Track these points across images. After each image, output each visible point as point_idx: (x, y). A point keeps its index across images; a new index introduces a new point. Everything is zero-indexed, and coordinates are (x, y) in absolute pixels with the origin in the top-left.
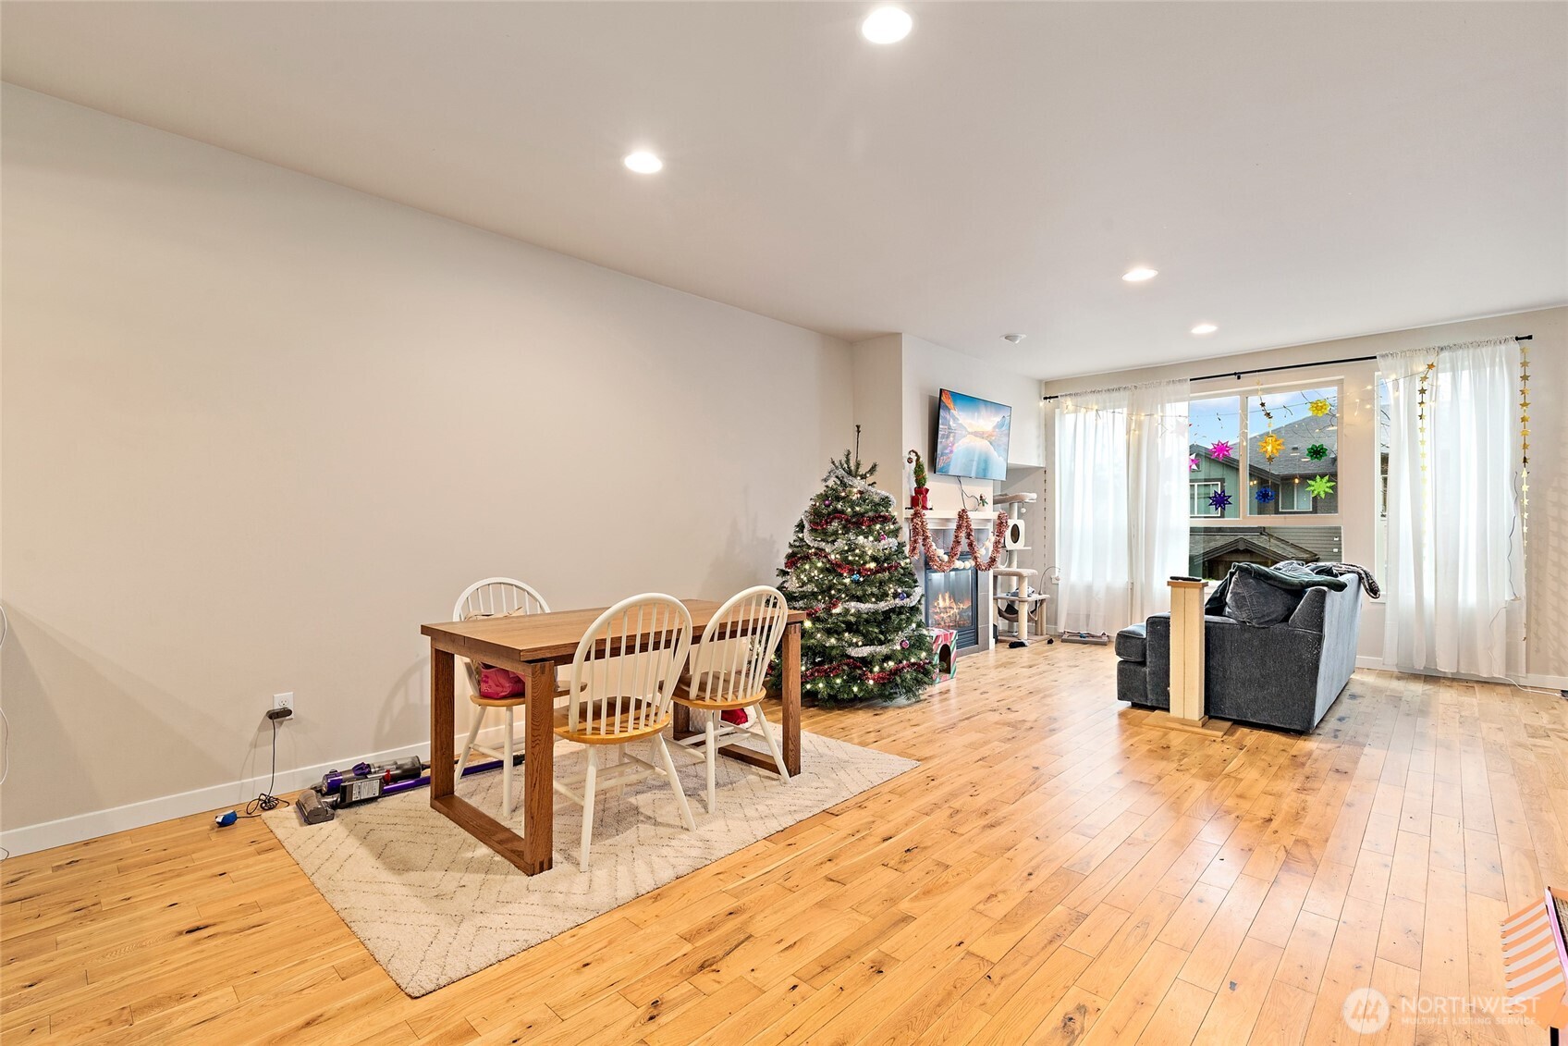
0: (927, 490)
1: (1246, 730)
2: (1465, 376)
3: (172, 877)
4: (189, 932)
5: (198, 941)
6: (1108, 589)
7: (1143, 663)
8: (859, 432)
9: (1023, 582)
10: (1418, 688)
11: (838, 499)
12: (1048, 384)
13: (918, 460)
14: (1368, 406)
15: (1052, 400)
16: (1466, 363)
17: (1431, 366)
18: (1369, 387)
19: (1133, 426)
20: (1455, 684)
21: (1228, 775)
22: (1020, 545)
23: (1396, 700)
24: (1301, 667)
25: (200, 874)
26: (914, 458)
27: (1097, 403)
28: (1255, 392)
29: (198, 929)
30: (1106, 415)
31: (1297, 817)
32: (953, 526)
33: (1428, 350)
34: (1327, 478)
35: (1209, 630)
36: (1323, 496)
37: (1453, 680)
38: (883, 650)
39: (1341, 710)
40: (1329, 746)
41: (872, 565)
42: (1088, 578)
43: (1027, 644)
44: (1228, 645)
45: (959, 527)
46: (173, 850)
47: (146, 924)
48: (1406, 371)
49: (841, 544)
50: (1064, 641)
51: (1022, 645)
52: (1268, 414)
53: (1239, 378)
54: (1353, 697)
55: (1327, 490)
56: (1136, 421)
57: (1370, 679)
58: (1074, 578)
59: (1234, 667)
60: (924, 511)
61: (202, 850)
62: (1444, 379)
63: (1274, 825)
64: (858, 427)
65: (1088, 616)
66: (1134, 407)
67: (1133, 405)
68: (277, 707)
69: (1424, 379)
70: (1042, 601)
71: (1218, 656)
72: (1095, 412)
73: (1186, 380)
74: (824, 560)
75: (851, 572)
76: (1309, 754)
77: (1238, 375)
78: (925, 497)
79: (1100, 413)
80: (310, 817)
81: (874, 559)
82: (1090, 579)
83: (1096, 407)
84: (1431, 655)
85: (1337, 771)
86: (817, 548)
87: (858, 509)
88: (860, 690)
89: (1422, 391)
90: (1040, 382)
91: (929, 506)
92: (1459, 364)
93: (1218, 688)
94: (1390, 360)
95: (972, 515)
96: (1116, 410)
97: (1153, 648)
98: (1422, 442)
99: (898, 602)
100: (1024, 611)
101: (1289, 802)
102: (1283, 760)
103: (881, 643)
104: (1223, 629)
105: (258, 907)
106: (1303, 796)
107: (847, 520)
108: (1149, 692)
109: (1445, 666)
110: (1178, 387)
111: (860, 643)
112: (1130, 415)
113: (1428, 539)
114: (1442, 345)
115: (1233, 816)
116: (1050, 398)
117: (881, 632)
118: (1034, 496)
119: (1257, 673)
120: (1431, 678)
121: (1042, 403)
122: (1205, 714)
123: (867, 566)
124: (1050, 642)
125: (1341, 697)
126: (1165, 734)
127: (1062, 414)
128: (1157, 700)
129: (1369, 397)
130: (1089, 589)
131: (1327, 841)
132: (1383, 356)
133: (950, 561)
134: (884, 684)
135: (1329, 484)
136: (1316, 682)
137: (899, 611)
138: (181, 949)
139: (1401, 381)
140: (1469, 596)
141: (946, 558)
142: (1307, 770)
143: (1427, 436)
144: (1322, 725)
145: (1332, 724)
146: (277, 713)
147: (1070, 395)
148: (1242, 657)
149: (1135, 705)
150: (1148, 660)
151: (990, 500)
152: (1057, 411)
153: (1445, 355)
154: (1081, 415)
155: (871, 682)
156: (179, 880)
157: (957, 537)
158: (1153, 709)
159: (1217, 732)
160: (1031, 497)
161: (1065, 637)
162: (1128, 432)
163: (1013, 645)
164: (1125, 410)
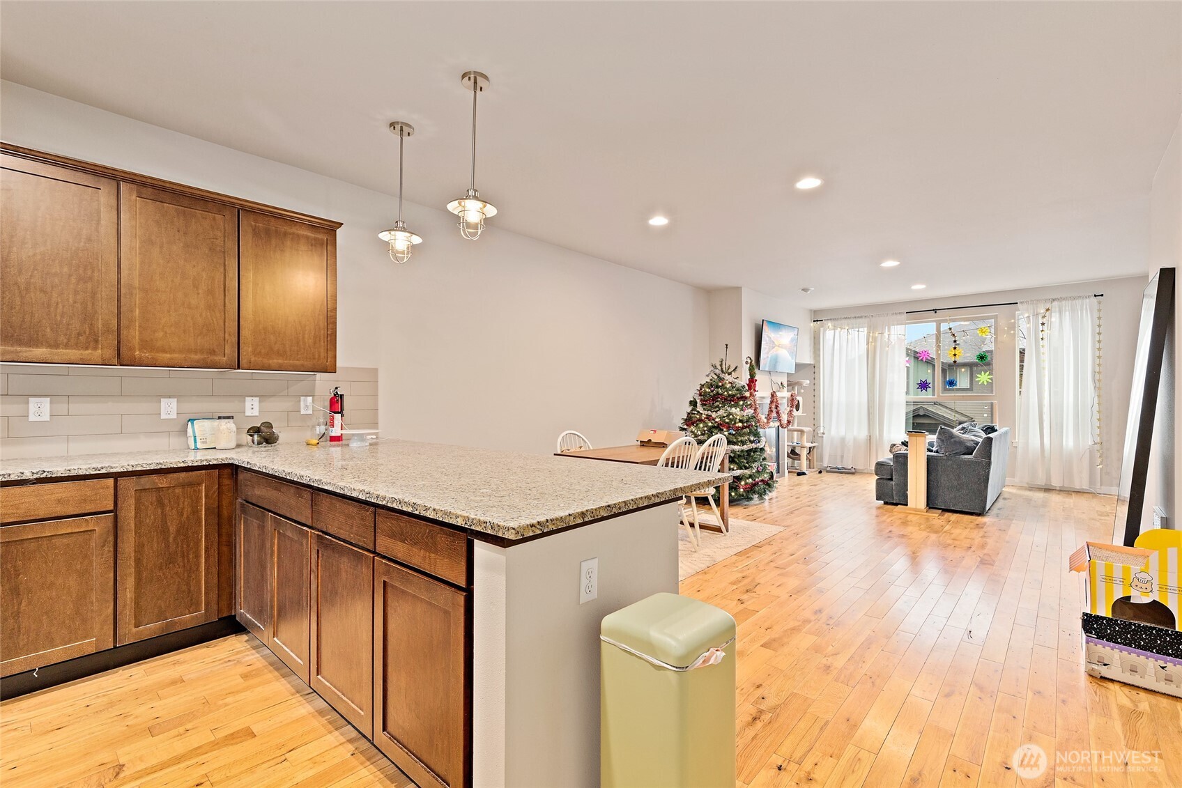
0: (756, 380)
1: (950, 514)
2: (1067, 316)
6: (855, 439)
7: (891, 479)
8: (727, 348)
9: (804, 435)
10: (1040, 495)
11: (717, 387)
12: (815, 312)
13: (751, 362)
14: (1012, 332)
15: (818, 323)
16: (1067, 308)
17: (1048, 310)
18: (1013, 321)
19: (871, 340)
20: (1061, 493)
21: (945, 532)
22: (800, 413)
23: (1029, 500)
24: (979, 479)
26: (749, 361)
27: (848, 325)
28: (945, 321)
30: (854, 333)
31: (983, 546)
32: (768, 401)
33: (1046, 300)
34: (988, 373)
35: (929, 459)
36: (985, 383)
37: (1061, 491)
38: (747, 472)
39: (998, 505)
40: (994, 520)
41: (740, 425)
42: (842, 433)
43: (807, 472)
44: (939, 468)
45: (772, 402)
48: (1034, 312)
49: (721, 412)
50: (827, 472)
51: (804, 474)
52: (954, 335)
53: (936, 312)
54: (1005, 499)
55: (988, 380)
56: (872, 337)
57: (1014, 491)
58: (833, 432)
59: (943, 480)
60: (756, 393)
62: (1055, 318)
63: (973, 549)
64: (727, 345)
65: (842, 457)
66: (872, 328)
67: (870, 327)
69: (1044, 317)
70: (814, 447)
71: (934, 474)
72: (846, 330)
73: (903, 313)
74: (713, 422)
75: (729, 428)
76: (985, 524)
77: (935, 311)
78: (755, 385)
79: (850, 331)
81: (741, 421)
82: (844, 434)
83: (847, 328)
84: (1049, 477)
85: (1000, 530)
86: (707, 415)
87: (730, 392)
88: (736, 494)
89: (1043, 324)
90: (811, 310)
91: (756, 389)
92: (1064, 308)
93: (934, 492)
94: (1025, 306)
95: (779, 394)
96: (860, 330)
97: (896, 471)
98: (1043, 353)
99: (754, 446)
100: (804, 453)
101: (978, 541)
102: (972, 525)
103: (746, 468)
104: (937, 459)
106: (984, 539)
107: (725, 399)
108: (894, 495)
109: (1056, 482)
110: (899, 317)
111: (735, 468)
112: (869, 333)
113: (1046, 410)
114: (1054, 297)
115: (953, 546)
116: (817, 321)
117: (747, 463)
118: (808, 382)
119: (955, 483)
120: (1048, 489)
121: (812, 324)
122: (927, 506)
123: (737, 425)
124: (820, 472)
125: (999, 499)
126: (907, 517)
127: (825, 331)
128: (899, 500)
129: (1013, 327)
130: (843, 440)
131: (998, 554)
132: (1021, 303)
133: (768, 423)
134: (748, 491)
135: (989, 377)
136: (987, 487)
137: (755, 450)
139: (1031, 318)
140: (1069, 442)
141: (765, 420)
142: (985, 529)
143: (1046, 350)
144: (990, 511)
145: (994, 511)
147: (830, 319)
148: (947, 474)
149: (886, 503)
150: (894, 478)
151: (785, 384)
152: (822, 329)
153: (1056, 303)
154: (837, 331)
155: (742, 490)
157: (770, 408)
158: (896, 504)
159: (935, 514)
160: (806, 382)
161: (828, 469)
162: (868, 344)
163: (799, 474)
164: (866, 329)
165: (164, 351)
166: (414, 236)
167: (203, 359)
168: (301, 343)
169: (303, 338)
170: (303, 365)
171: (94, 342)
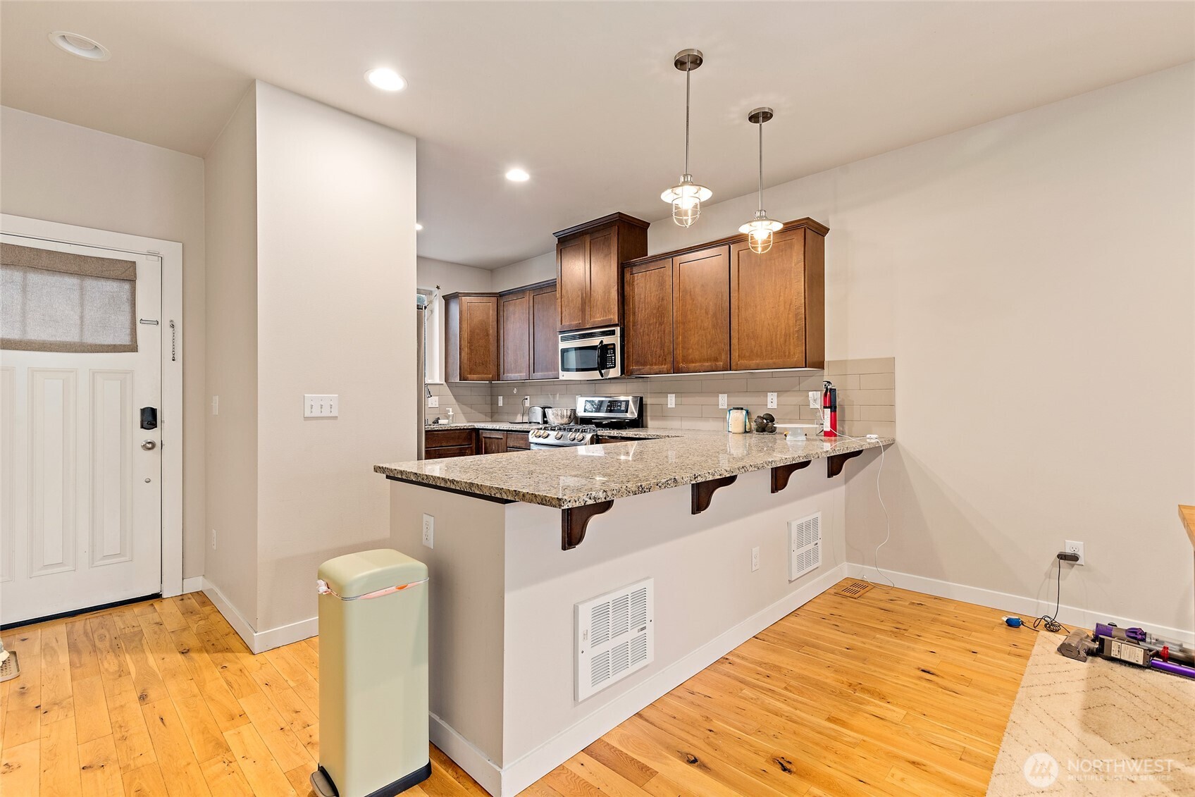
3: (949, 638)
4: (923, 671)
5: (920, 678)
25: (963, 644)
29: (928, 672)
46: (968, 624)
47: (912, 653)
61: (981, 632)
68: (1068, 551)
80: (1065, 650)
105: (969, 682)
138: (910, 676)
146: (1065, 556)
156: (950, 641)
165: (693, 362)
166: (774, 222)
167: (710, 366)
168: (774, 343)
169: (776, 338)
170: (774, 363)
171: (664, 362)
